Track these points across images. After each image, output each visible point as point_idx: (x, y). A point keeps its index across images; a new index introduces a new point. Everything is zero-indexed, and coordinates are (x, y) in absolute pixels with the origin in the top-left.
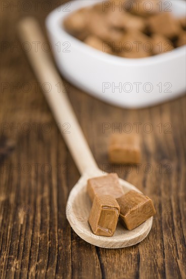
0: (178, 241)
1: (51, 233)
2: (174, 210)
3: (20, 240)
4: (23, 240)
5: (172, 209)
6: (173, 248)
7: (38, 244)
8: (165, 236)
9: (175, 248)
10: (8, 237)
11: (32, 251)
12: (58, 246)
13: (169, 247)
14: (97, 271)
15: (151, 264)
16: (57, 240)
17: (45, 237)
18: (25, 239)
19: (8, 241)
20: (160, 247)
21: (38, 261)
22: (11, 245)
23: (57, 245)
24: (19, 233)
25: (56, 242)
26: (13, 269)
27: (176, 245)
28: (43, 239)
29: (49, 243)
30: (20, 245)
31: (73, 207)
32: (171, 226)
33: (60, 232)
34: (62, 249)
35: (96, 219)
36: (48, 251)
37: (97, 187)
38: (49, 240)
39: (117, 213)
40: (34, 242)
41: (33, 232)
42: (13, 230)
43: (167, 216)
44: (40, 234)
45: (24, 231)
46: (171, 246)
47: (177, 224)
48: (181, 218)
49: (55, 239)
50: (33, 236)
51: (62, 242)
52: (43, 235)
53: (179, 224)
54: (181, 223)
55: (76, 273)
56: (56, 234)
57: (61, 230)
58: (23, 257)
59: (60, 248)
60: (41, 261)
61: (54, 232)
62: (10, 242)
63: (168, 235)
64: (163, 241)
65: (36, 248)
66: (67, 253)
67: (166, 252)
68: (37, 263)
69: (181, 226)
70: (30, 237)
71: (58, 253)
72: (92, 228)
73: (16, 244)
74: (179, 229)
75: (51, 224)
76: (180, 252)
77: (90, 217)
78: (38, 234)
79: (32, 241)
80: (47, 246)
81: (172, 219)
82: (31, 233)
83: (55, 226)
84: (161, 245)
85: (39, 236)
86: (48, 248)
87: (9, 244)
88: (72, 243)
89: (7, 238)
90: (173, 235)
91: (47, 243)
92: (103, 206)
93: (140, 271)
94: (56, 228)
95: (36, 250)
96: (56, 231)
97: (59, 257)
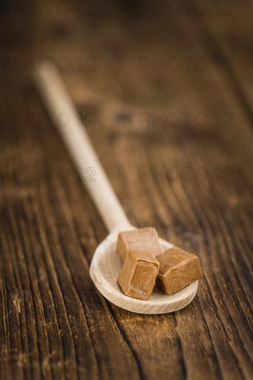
0: (224, 322)
1: (60, 320)
2: (211, 288)
3: (21, 331)
4: (25, 330)
5: (208, 286)
6: (220, 329)
7: (46, 334)
8: (207, 317)
9: (222, 329)
10: (5, 329)
11: (41, 342)
12: (73, 335)
13: (214, 328)
14: (129, 360)
15: (196, 348)
16: (70, 328)
17: (54, 326)
18: (28, 329)
19: (6, 332)
20: (203, 329)
21: (51, 352)
22: (10, 337)
23: (71, 333)
24: (19, 323)
25: (69, 330)
26: (20, 364)
27: (223, 325)
28: (51, 328)
29: (60, 332)
30: (23, 337)
31: (99, 265)
32: (211, 304)
33: (72, 319)
34: (79, 338)
35: (129, 277)
36: (61, 342)
37: (130, 243)
38: (60, 329)
39: (156, 272)
40: (40, 332)
41: (36, 321)
42: (9, 320)
43: (204, 294)
44: (46, 322)
45: (24, 321)
46: (217, 327)
47: (219, 303)
48: (222, 296)
49: (67, 327)
50: (37, 325)
51: (77, 330)
52: (51, 323)
53: (221, 301)
54: (223, 301)
55: (103, 363)
56: (67, 321)
57: (73, 316)
58: (30, 350)
59: (76, 337)
60: (54, 352)
61: (64, 319)
62: (9, 334)
63: (211, 316)
64: (205, 321)
65: (45, 339)
66: (86, 342)
67: (212, 334)
68: (49, 356)
69: (224, 305)
70: (33, 326)
71: (74, 342)
72: (123, 289)
73: (18, 336)
74: (222, 308)
75: (58, 311)
76: (230, 333)
77: (120, 276)
78: (43, 323)
79: (37, 331)
80: (58, 336)
81: (211, 297)
82: (34, 322)
83: (63, 312)
84: (203, 326)
85: (45, 325)
86: (60, 338)
87: (9, 336)
88: (90, 330)
89: (3, 329)
90: (217, 315)
91: (57, 332)
92: (139, 260)
93: (185, 356)
94: (66, 315)
95: (45, 341)
96: (66, 318)
97: (76, 347)
